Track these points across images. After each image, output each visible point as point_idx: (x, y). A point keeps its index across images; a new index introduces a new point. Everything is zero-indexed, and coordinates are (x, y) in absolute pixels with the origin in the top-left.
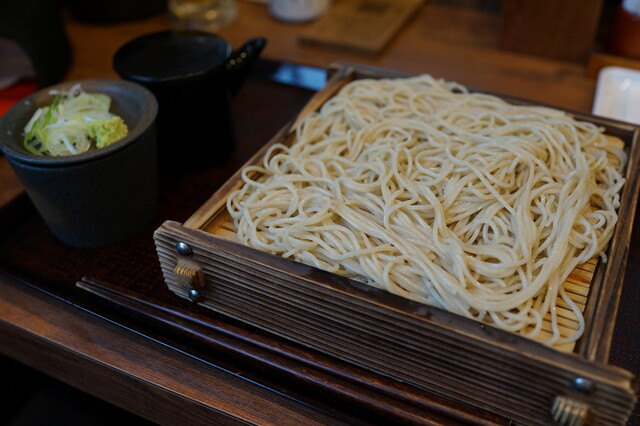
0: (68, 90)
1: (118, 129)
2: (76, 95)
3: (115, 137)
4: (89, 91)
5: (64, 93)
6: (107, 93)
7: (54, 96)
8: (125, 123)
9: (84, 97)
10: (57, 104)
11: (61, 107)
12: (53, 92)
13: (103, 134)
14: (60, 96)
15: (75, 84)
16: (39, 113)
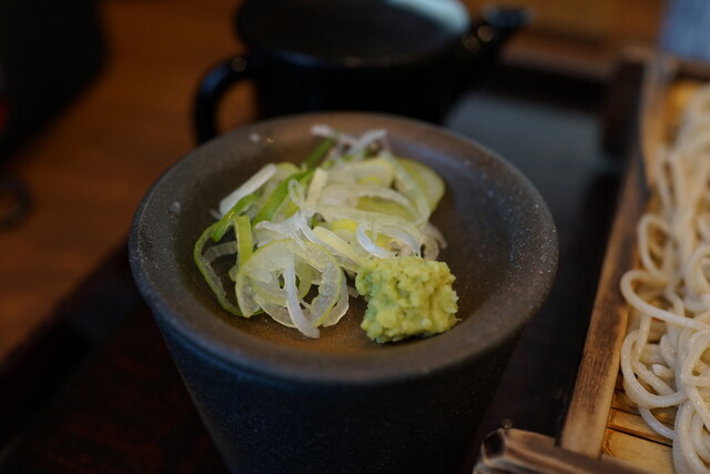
0: (357, 135)
1: (430, 299)
2: (372, 153)
3: (417, 317)
4: (400, 153)
5: (344, 139)
6: (441, 171)
7: (320, 140)
8: (455, 286)
9: (384, 165)
10: (318, 163)
11: (320, 175)
12: (321, 129)
13: (387, 302)
14: (334, 143)
15: (376, 127)
16: (267, 174)
